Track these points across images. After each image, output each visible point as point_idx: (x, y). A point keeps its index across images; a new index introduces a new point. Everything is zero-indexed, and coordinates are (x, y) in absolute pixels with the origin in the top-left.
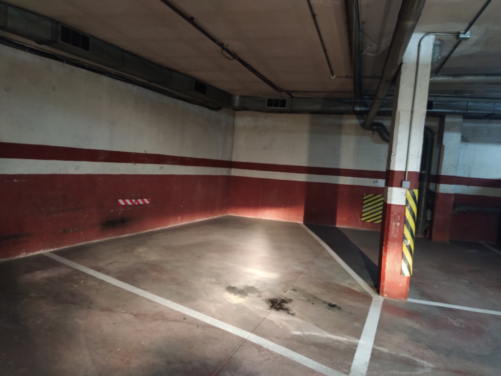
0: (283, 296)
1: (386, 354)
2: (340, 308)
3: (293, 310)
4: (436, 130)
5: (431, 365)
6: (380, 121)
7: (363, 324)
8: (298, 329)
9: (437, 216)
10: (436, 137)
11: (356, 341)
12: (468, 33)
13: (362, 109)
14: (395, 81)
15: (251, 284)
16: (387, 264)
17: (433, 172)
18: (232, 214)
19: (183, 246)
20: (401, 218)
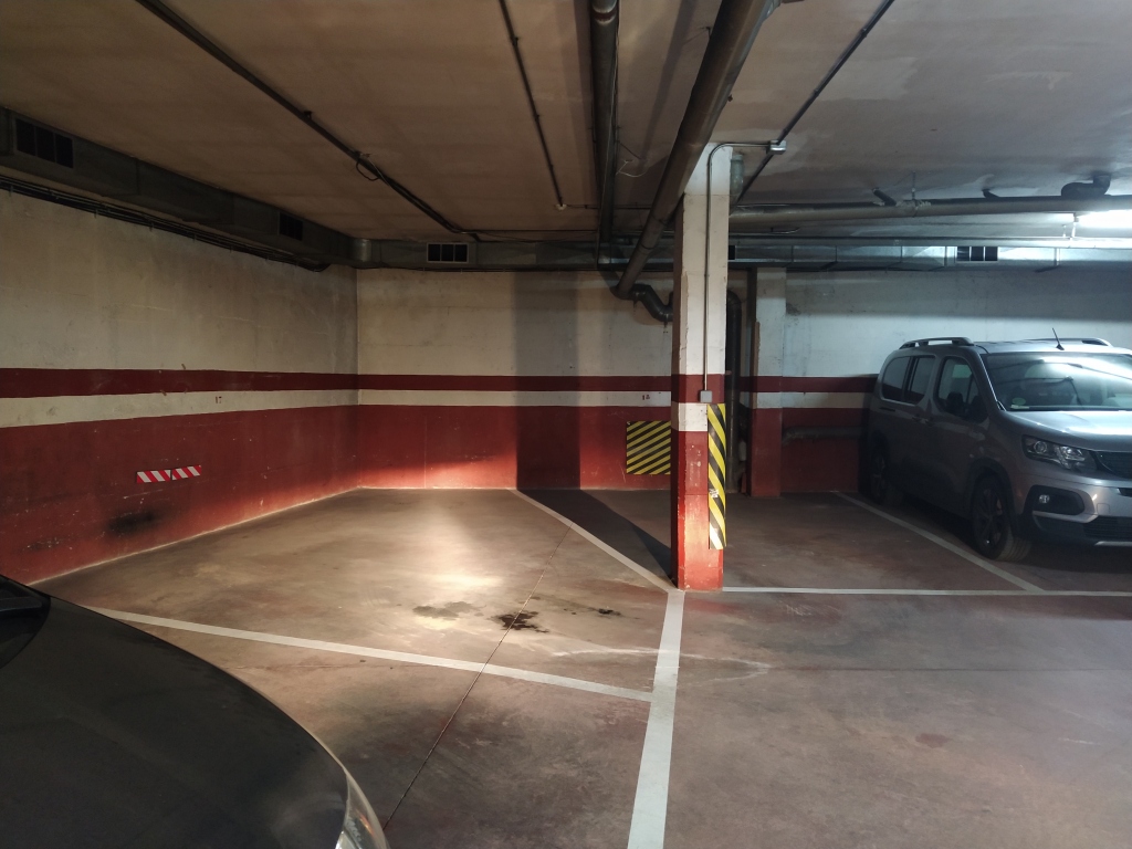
0: (518, 609)
1: (701, 661)
2: (618, 614)
3: (545, 626)
4: (743, 295)
5: (767, 666)
6: (646, 282)
7: (660, 628)
8: (561, 649)
9: (756, 451)
10: (744, 308)
11: (655, 651)
12: (783, 143)
13: (614, 261)
14: (674, 221)
15: (457, 600)
16: (686, 533)
17: (744, 373)
18: (366, 485)
19: (295, 554)
20: (702, 453)
